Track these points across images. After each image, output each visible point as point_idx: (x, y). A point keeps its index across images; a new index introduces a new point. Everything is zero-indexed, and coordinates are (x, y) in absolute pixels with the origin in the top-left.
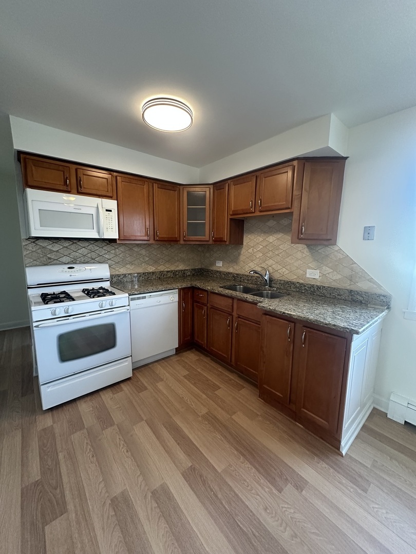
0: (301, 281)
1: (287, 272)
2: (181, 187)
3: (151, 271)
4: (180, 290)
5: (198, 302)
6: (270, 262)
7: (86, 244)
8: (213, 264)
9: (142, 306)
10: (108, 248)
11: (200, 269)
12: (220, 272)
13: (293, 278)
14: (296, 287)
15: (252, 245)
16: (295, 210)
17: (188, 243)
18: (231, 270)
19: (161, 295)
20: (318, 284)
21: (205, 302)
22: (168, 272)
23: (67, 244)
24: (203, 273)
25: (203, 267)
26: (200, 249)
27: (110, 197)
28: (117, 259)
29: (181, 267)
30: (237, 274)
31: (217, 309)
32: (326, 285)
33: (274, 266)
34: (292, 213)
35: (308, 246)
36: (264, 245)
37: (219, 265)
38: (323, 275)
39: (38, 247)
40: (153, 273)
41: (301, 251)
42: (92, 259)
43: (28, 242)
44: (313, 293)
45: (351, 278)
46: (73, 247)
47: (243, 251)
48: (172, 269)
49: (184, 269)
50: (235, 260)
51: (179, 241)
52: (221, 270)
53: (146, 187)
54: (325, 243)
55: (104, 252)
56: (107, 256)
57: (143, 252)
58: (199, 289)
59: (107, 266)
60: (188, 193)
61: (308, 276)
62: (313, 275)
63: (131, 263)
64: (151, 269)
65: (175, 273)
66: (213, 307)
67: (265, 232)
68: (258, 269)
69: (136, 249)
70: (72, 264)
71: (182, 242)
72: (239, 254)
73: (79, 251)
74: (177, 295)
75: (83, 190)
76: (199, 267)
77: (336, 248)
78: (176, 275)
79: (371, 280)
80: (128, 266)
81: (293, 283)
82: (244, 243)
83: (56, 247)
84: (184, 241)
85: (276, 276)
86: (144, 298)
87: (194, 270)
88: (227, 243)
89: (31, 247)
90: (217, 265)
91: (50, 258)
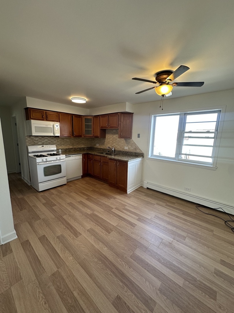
0: (123, 150)
1: (119, 147)
2: (82, 116)
3: (71, 148)
4: (83, 154)
5: (89, 159)
6: (114, 144)
7: (47, 137)
8: (95, 145)
9: (70, 159)
10: (55, 139)
11: (90, 147)
12: (98, 148)
13: (121, 149)
14: (122, 152)
15: (109, 138)
16: (119, 128)
17: (85, 137)
18: (102, 147)
19: (76, 156)
20: (128, 151)
21: (92, 158)
22: (77, 148)
23: (40, 138)
24: (91, 149)
25: (92, 146)
26: (90, 139)
27: (57, 121)
28: (58, 143)
29: (83, 146)
30: (104, 149)
31: (96, 160)
32: (130, 151)
33: (116, 146)
34: (118, 129)
35: (125, 139)
36: (113, 138)
37: (98, 146)
38: (129, 148)
39: (31, 139)
40: (72, 148)
41: (123, 141)
42: (50, 143)
43: (28, 137)
44: (126, 154)
45: (135, 149)
46: (42, 139)
47: (106, 140)
48: (79, 147)
49: (84, 147)
50: (103, 144)
51: (82, 136)
52: (98, 147)
53: (69, 117)
54: (129, 138)
55: (53, 140)
56: (54, 142)
57: (68, 140)
58: (90, 154)
59: (55, 146)
60: (85, 119)
61: (125, 149)
62: (126, 148)
63: (63, 145)
64: (71, 147)
65: (80, 149)
66: (95, 160)
67: (113, 134)
68: (111, 147)
69: (65, 139)
70: (43, 144)
71: (83, 137)
72: (105, 141)
73: (45, 140)
74: (82, 156)
75: (48, 119)
76: (90, 146)
77: (132, 140)
78: (81, 149)
79: (140, 149)
80: (62, 146)
81: (121, 151)
82: (106, 138)
83: (37, 139)
84: (84, 136)
85: (116, 149)
86: (70, 157)
87: (88, 147)
88: (100, 137)
89: (29, 139)
90: (97, 145)
91: (35, 143)
